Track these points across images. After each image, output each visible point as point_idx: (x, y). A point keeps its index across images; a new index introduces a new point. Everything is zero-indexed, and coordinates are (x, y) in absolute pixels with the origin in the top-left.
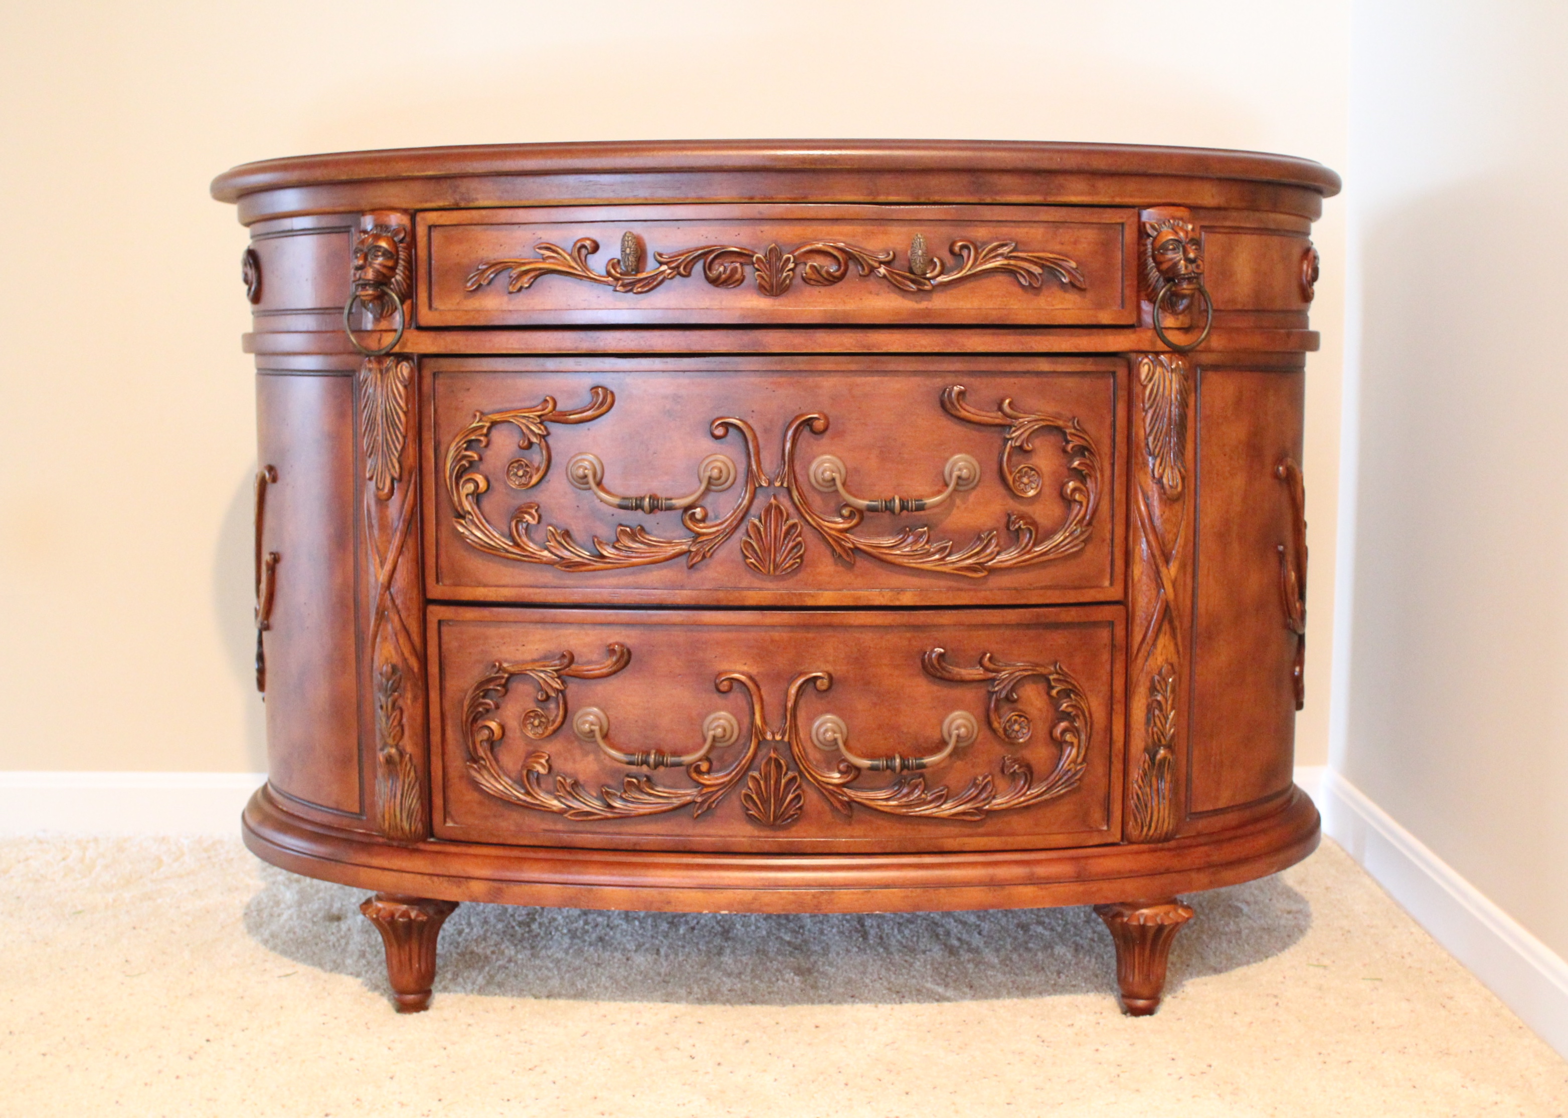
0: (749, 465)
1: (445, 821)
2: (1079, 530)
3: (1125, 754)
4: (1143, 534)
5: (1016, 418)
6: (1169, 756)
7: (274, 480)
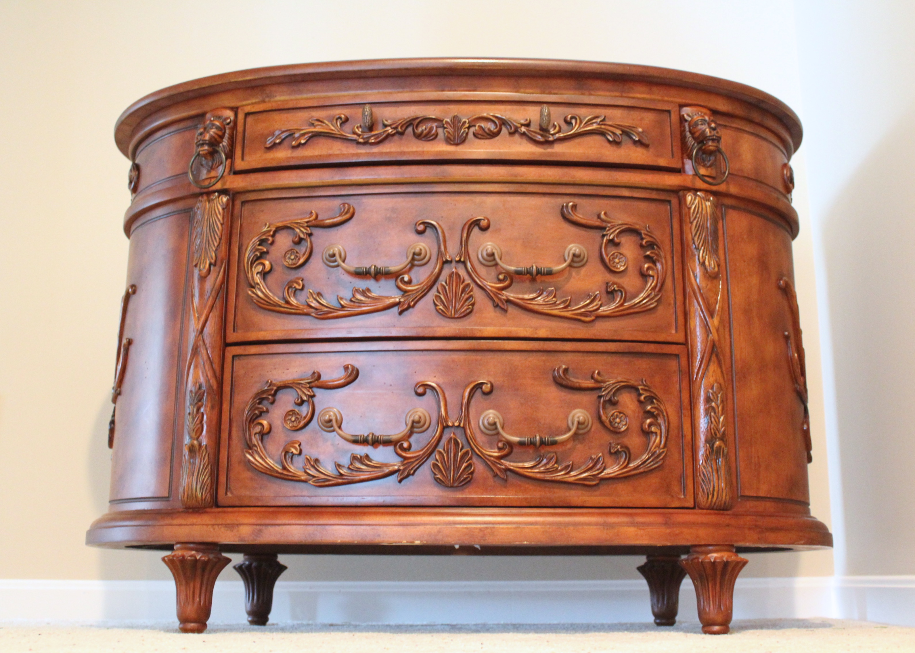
0: (439, 248)
1: (226, 494)
2: (653, 293)
3: (692, 446)
4: (695, 301)
5: (609, 222)
6: (723, 446)
7: (134, 292)
